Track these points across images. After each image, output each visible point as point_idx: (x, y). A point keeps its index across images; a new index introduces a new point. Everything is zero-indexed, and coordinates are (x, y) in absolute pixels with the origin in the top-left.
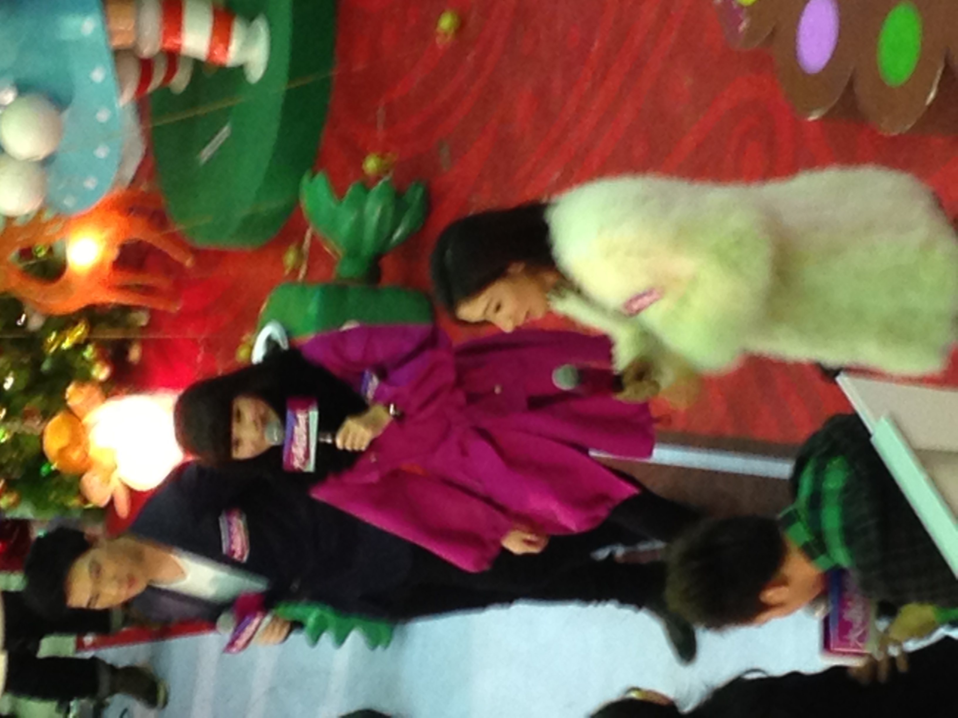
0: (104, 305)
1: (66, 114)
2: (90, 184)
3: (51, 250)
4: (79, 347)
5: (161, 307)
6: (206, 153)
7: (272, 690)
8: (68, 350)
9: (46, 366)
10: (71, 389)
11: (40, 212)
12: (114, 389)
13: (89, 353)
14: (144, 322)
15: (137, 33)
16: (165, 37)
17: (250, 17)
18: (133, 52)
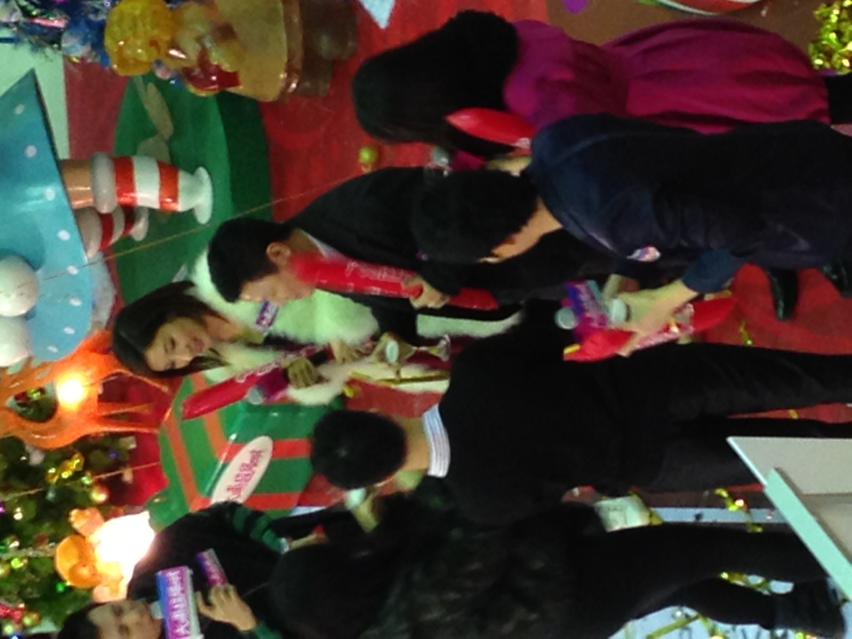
0: (94, 436)
2: (69, 331)
3: (42, 392)
4: (77, 475)
5: (145, 430)
8: (68, 479)
9: (51, 495)
10: (74, 513)
11: (29, 359)
12: (113, 508)
13: (86, 480)
14: (133, 446)
15: (95, 193)
16: (120, 194)
17: (192, 171)
18: (92, 210)
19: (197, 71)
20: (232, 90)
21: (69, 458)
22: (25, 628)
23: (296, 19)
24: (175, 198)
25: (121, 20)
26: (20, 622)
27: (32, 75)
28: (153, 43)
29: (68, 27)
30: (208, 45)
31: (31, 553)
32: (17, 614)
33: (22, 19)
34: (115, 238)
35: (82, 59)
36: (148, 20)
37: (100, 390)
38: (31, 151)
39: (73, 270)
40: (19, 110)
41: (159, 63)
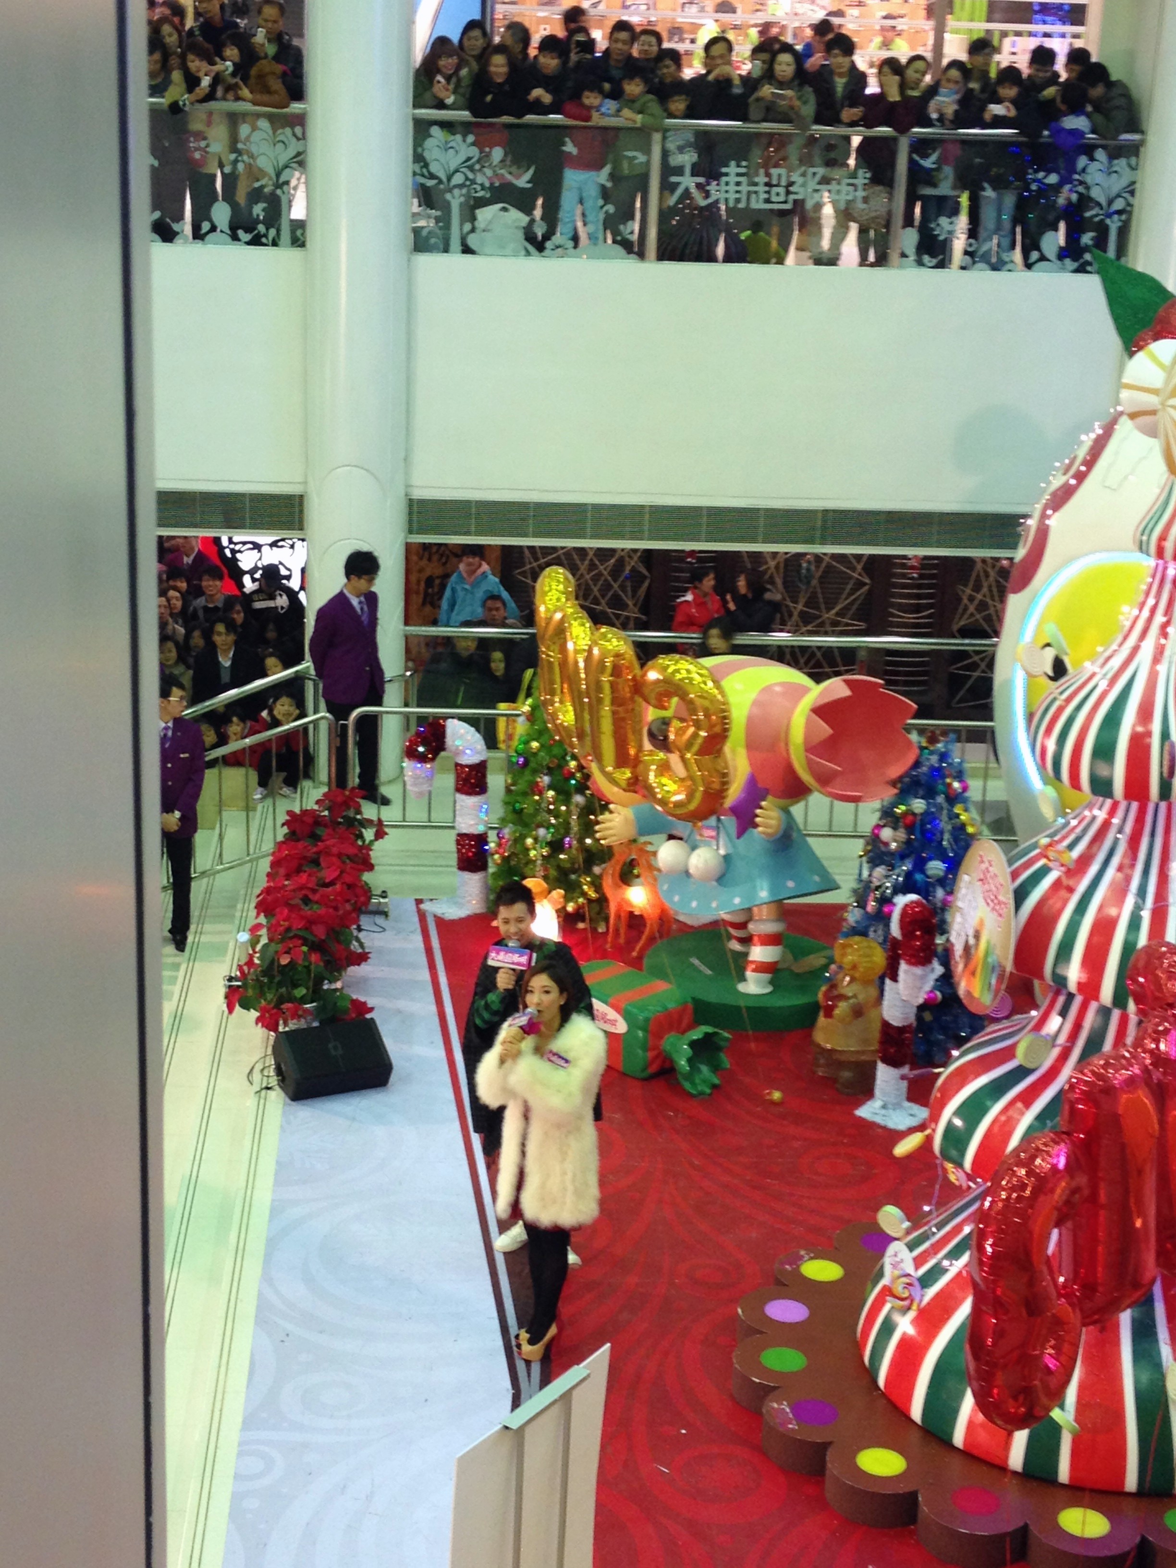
0: (608, 906)
1: (715, 883)
2: (676, 898)
3: (638, 876)
4: (584, 894)
5: (609, 939)
6: (696, 962)
7: (399, 1012)
8: (582, 890)
9: (573, 877)
10: (562, 892)
11: (659, 870)
12: (562, 915)
13: (581, 900)
14: (600, 930)
15: (761, 920)
16: (759, 936)
17: (771, 982)
18: (750, 919)
19: (835, 993)
20: (821, 1014)
21: (596, 891)
22: (493, 854)
23: (863, 1058)
24: (754, 971)
25: (870, 947)
26: (497, 852)
27: (837, 888)
28: (854, 967)
29: (867, 913)
30: (851, 1001)
31: (539, 862)
32: (501, 851)
33: (873, 886)
34: (733, 931)
35: (845, 920)
36: (869, 965)
37: (636, 913)
38: (791, 884)
39: (714, 905)
40: (817, 878)
41: (840, 967)
